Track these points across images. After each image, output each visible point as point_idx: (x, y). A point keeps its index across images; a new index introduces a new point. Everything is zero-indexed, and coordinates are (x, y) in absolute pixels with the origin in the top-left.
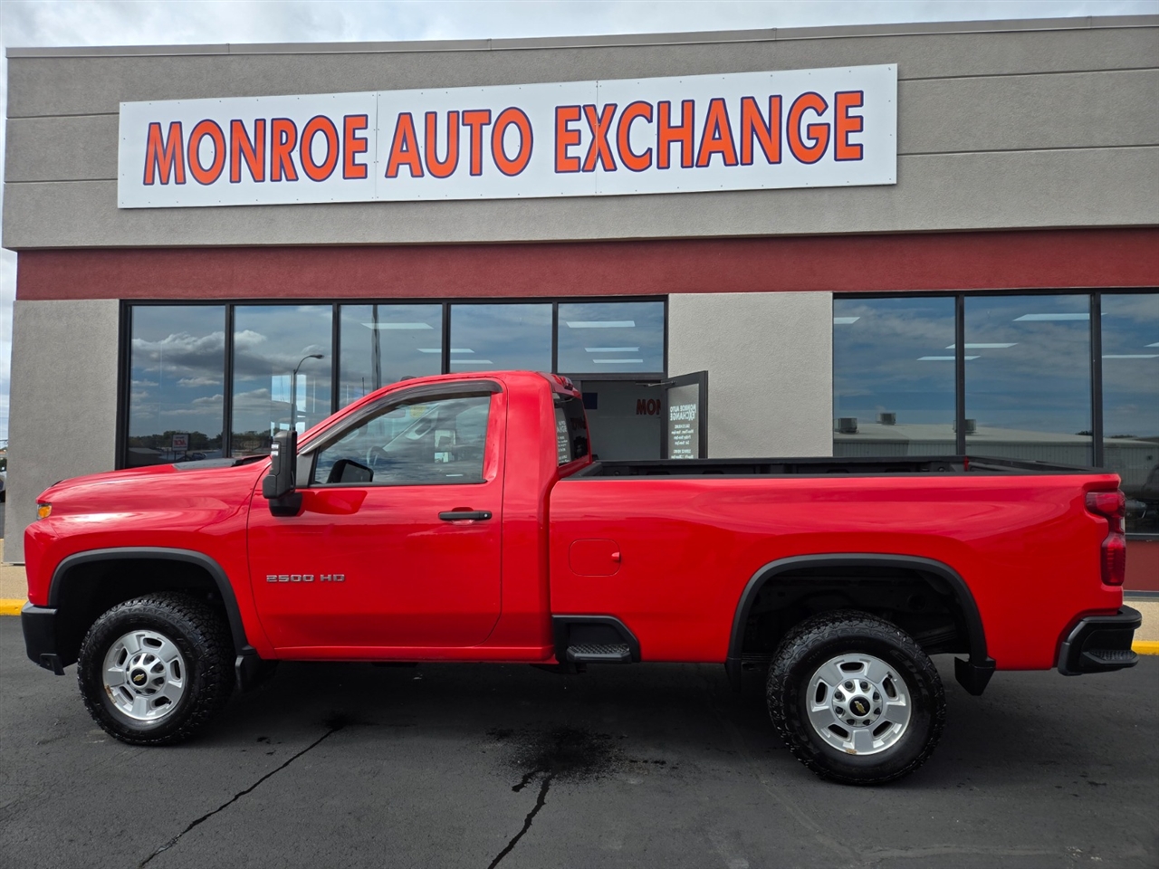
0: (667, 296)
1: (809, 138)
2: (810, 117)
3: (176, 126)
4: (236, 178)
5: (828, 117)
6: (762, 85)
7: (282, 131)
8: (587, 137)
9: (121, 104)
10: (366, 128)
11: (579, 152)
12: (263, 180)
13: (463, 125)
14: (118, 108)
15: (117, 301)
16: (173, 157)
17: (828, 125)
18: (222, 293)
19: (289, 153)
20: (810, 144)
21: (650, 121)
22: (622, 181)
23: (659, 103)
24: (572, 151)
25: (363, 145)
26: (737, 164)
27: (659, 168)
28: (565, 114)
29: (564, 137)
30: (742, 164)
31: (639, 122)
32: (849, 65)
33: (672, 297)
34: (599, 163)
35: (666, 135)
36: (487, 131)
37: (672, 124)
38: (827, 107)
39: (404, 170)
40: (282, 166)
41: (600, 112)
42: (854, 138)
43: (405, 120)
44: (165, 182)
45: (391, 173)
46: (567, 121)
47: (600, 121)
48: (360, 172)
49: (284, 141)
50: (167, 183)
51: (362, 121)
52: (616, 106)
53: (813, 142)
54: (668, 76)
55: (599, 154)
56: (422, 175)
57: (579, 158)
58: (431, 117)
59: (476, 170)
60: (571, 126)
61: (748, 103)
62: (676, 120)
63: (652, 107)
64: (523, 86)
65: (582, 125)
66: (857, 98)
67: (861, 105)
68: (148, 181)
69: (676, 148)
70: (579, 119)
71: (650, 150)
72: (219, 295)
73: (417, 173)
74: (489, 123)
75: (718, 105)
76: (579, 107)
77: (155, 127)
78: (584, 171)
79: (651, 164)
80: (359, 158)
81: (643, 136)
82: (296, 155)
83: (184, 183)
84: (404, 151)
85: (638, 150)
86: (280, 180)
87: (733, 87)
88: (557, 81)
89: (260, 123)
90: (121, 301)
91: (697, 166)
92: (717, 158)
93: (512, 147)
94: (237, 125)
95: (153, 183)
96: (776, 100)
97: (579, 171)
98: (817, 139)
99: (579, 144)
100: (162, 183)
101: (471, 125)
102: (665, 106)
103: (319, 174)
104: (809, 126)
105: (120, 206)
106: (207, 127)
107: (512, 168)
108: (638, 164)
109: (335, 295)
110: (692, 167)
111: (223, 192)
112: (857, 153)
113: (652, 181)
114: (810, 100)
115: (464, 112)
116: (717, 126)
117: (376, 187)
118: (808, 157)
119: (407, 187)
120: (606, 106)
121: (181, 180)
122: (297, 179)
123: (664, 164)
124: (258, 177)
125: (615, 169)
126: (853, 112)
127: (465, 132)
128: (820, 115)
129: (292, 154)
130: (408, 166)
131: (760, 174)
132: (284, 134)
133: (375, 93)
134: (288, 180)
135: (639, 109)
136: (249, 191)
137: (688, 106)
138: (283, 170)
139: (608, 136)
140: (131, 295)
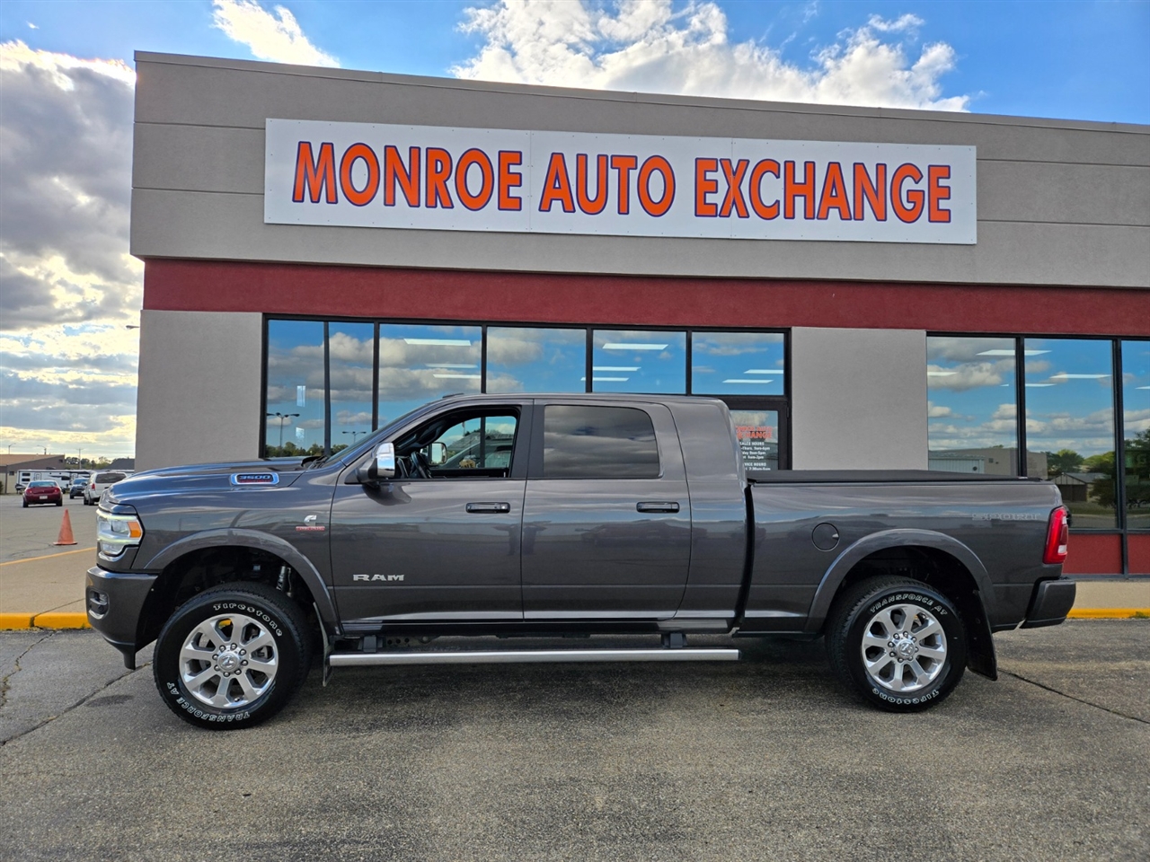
0: (790, 329)
1: (908, 202)
2: (908, 184)
3: (328, 148)
4: (390, 201)
5: (923, 185)
6: (871, 154)
7: (437, 161)
8: (723, 187)
9: (268, 120)
10: (520, 164)
11: (716, 199)
12: (419, 206)
13: (612, 168)
14: (265, 123)
15: (260, 315)
16: (325, 177)
17: (923, 191)
18: (372, 312)
19: (445, 182)
20: (909, 206)
21: (778, 177)
22: (754, 227)
23: (786, 162)
24: (710, 198)
25: (518, 180)
26: (851, 219)
27: (785, 218)
28: (703, 165)
29: (703, 187)
30: (855, 219)
31: (768, 177)
32: (939, 144)
33: (794, 329)
34: (734, 211)
35: (791, 190)
36: (634, 175)
37: (796, 181)
38: (922, 176)
39: (557, 205)
40: (437, 193)
41: (734, 166)
42: (943, 204)
43: (557, 159)
44: (316, 200)
45: (545, 207)
46: (705, 172)
47: (735, 173)
48: (516, 204)
49: (439, 170)
50: (318, 202)
51: (517, 157)
52: (748, 161)
53: (912, 204)
54: (792, 139)
55: (734, 203)
56: (574, 211)
57: (716, 205)
58: (582, 159)
59: (623, 209)
60: (710, 176)
61: (859, 168)
62: (800, 178)
63: (779, 165)
64: (666, 137)
65: (719, 176)
66: (945, 171)
67: (949, 177)
68: (298, 197)
69: (800, 201)
70: (717, 171)
71: (778, 202)
72: (368, 313)
73: (569, 209)
74: (636, 168)
75: (834, 168)
76: (716, 159)
77: (304, 147)
78: (720, 216)
79: (779, 214)
80: (514, 192)
81: (772, 189)
82: (451, 184)
83: (336, 202)
84: (556, 188)
85: (768, 201)
86: (436, 206)
87: (847, 154)
88: (696, 136)
89: (415, 151)
90: (264, 314)
91: (818, 219)
92: (834, 213)
93: (656, 192)
94: (391, 151)
95: (302, 201)
96: (881, 168)
97: (716, 216)
98: (915, 203)
99: (716, 192)
100: (312, 202)
101: (619, 169)
102: (790, 165)
103: (475, 204)
104: (908, 191)
105: (267, 221)
106: (360, 150)
107: (657, 209)
108: (768, 213)
109: (486, 316)
110: (813, 218)
111: (375, 214)
112: (945, 217)
113: (779, 229)
114: (908, 170)
115: (612, 156)
116: (834, 186)
117: (529, 219)
118: (908, 217)
119: (558, 220)
120: (740, 161)
121: (332, 200)
122: (452, 207)
123: (790, 215)
124: (414, 203)
125: (748, 217)
126: (942, 182)
127: (613, 175)
128: (917, 183)
129: (447, 183)
130: (560, 202)
131: (867, 229)
132: (439, 163)
133: (529, 132)
134: (443, 207)
135: (768, 166)
136: (402, 215)
137: (810, 167)
138: (438, 197)
139: (742, 188)
140: (275, 309)
